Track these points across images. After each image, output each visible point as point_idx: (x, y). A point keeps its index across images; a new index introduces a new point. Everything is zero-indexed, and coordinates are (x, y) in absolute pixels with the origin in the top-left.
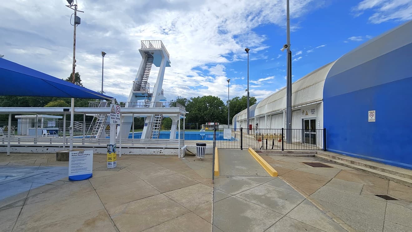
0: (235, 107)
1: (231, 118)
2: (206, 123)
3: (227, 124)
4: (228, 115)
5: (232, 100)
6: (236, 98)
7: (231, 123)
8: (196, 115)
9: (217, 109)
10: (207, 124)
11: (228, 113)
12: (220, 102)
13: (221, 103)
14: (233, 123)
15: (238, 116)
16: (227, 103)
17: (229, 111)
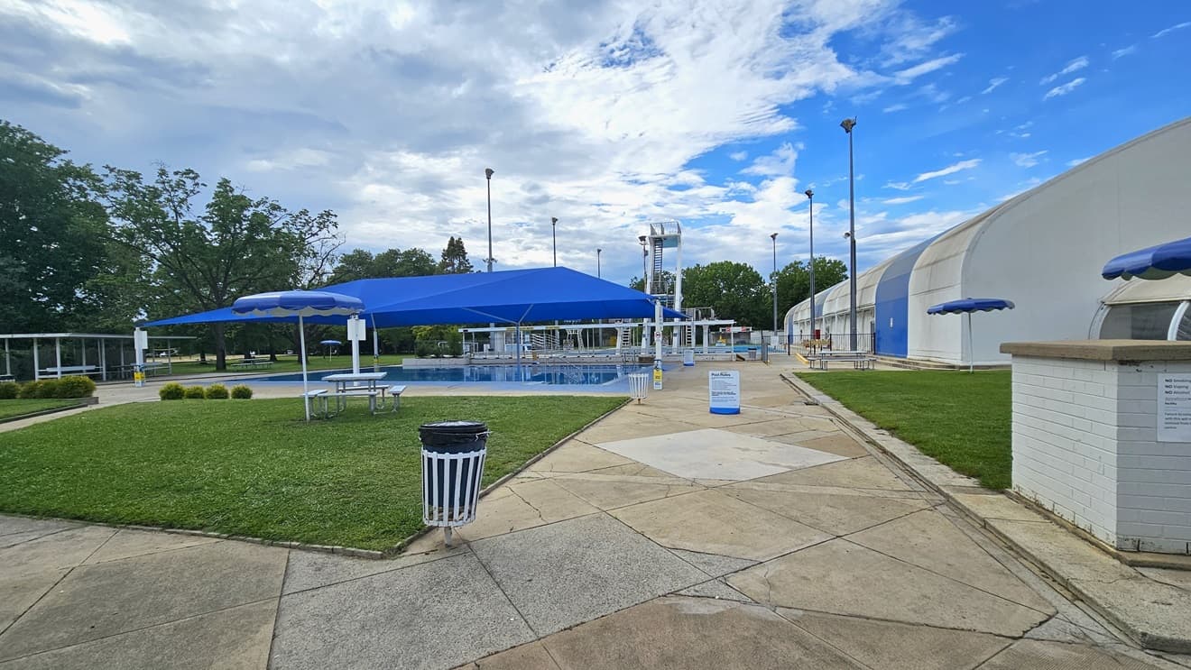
0: (791, 286)
1: (781, 314)
3: (771, 328)
4: (773, 307)
5: (784, 271)
6: (795, 266)
7: (781, 327)
9: (746, 292)
11: (773, 303)
12: (753, 276)
13: (757, 279)
14: (786, 327)
15: (797, 313)
16: (771, 278)
17: (775, 299)
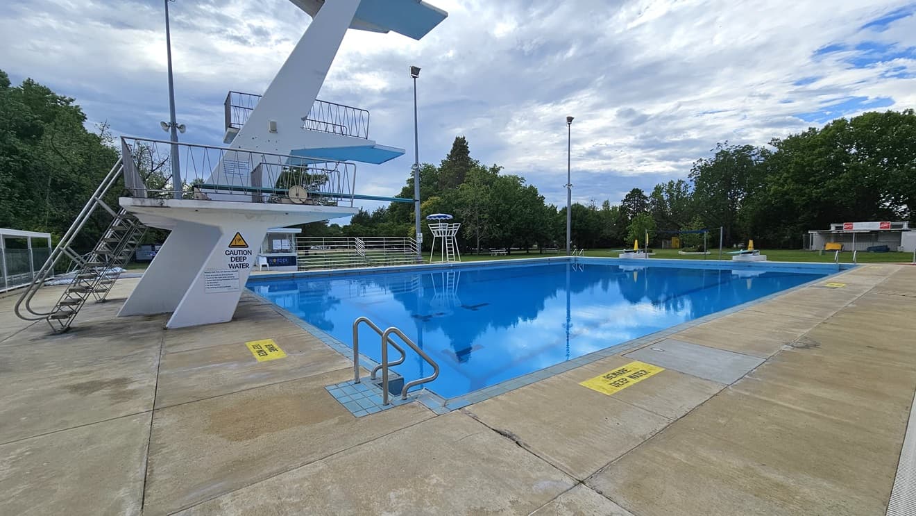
2: (833, 227)
8: (787, 197)
10: (837, 228)
